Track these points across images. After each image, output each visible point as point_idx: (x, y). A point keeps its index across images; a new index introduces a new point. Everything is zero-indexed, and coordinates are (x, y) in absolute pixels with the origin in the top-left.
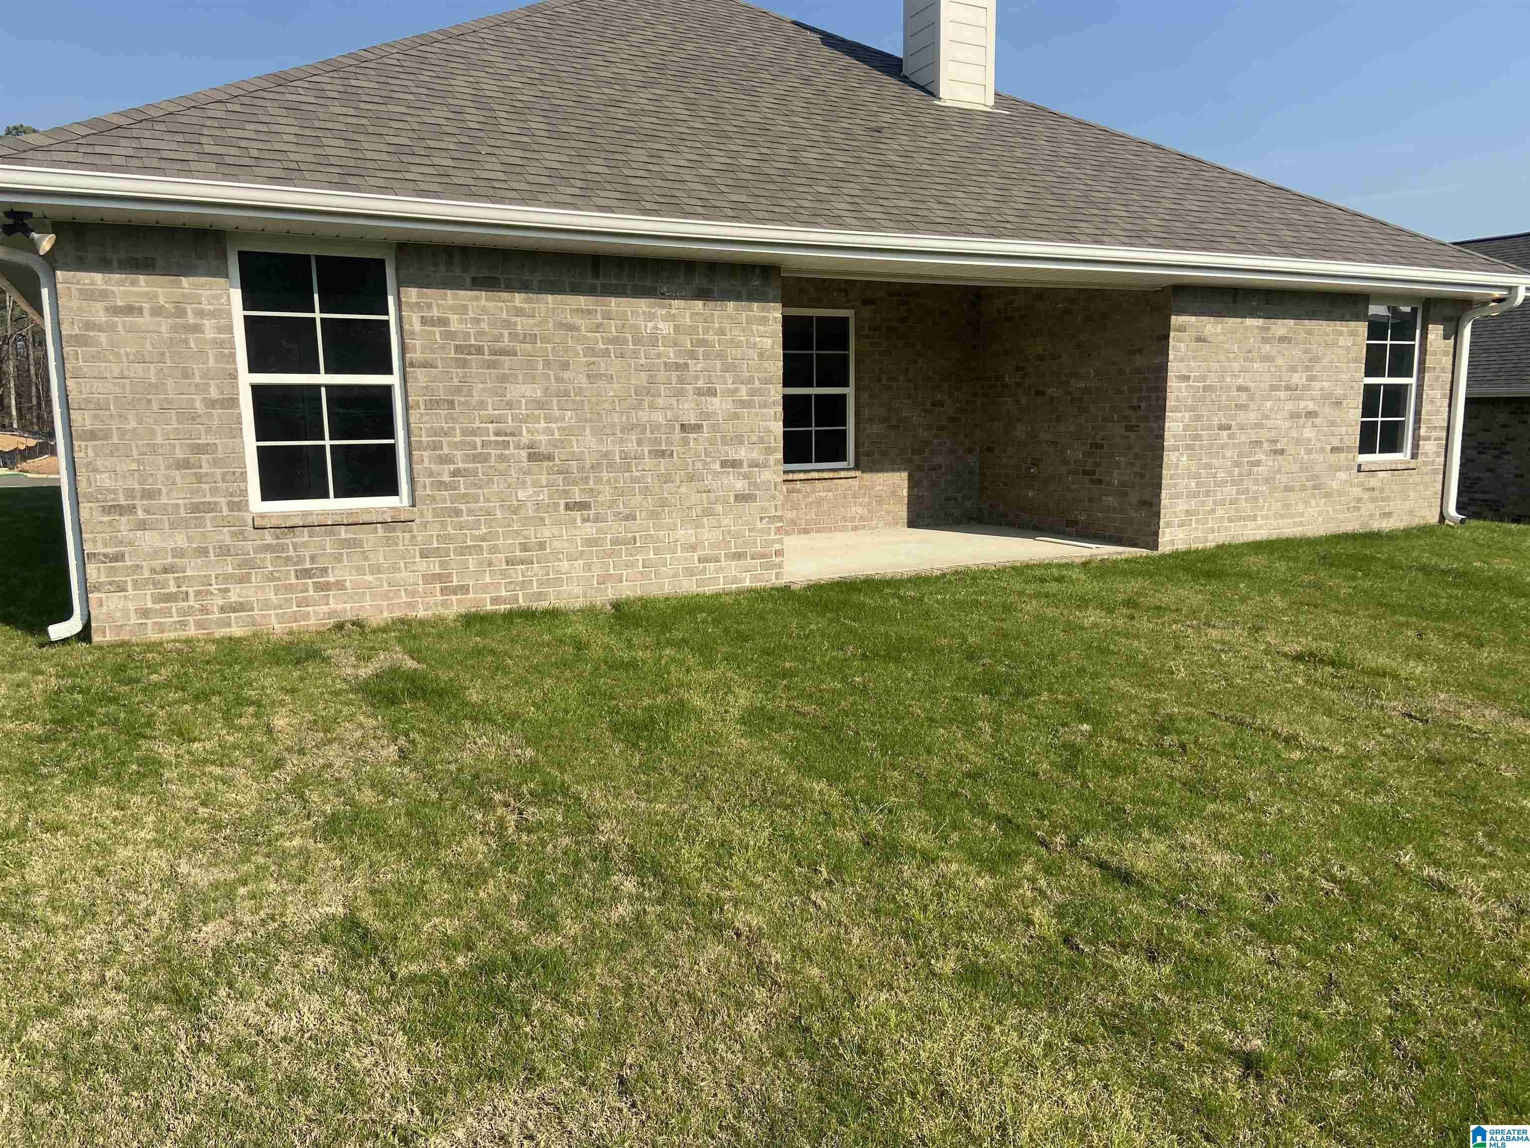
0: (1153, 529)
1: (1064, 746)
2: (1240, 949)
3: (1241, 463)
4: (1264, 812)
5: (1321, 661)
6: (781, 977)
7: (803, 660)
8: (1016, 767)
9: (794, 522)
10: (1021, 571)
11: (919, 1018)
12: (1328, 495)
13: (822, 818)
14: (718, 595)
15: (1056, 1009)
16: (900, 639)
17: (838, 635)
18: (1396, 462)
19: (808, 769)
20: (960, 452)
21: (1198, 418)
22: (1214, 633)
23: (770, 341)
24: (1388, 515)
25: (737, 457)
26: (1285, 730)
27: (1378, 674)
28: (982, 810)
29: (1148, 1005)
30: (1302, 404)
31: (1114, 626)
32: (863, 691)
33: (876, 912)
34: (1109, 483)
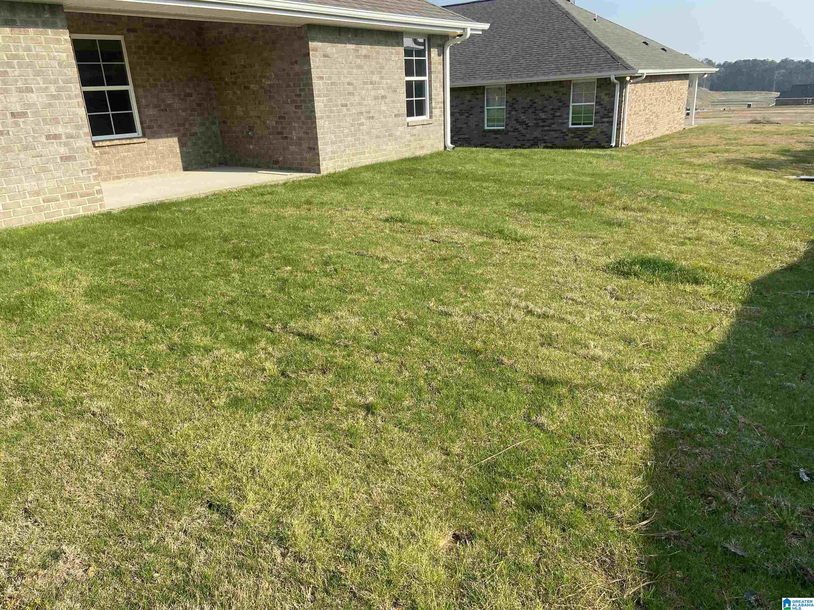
0: (317, 162)
1: (278, 279)
2: (363, 359)
3: (355, 124)
4: (373, 295)
5: (396, 221)
6: (125, 430)
7: (124, 254)
8: (253, 294)
9: (109, 173)
10: (249, 190)
11: (206, 431)
12: (396, 139)
13: (142, 341)
14: (61, 222)
15: (278, 408)
16: (184, 235)
17: (144, 237)
18: (423, 121)
19: (133, 315)
20: (207, 125)
21: (330, 100)
22: (349, 213)
23: (64, 55)
24: (422, 147)
25: (57, 132)
26: (382, 255)
27: (420, 223)
28: (236, 319)
29: (322, 395)
30: (379, 92)
31: (300, 215)
32: (163, 267)
33: (179, 383)
34: (291, 139)
